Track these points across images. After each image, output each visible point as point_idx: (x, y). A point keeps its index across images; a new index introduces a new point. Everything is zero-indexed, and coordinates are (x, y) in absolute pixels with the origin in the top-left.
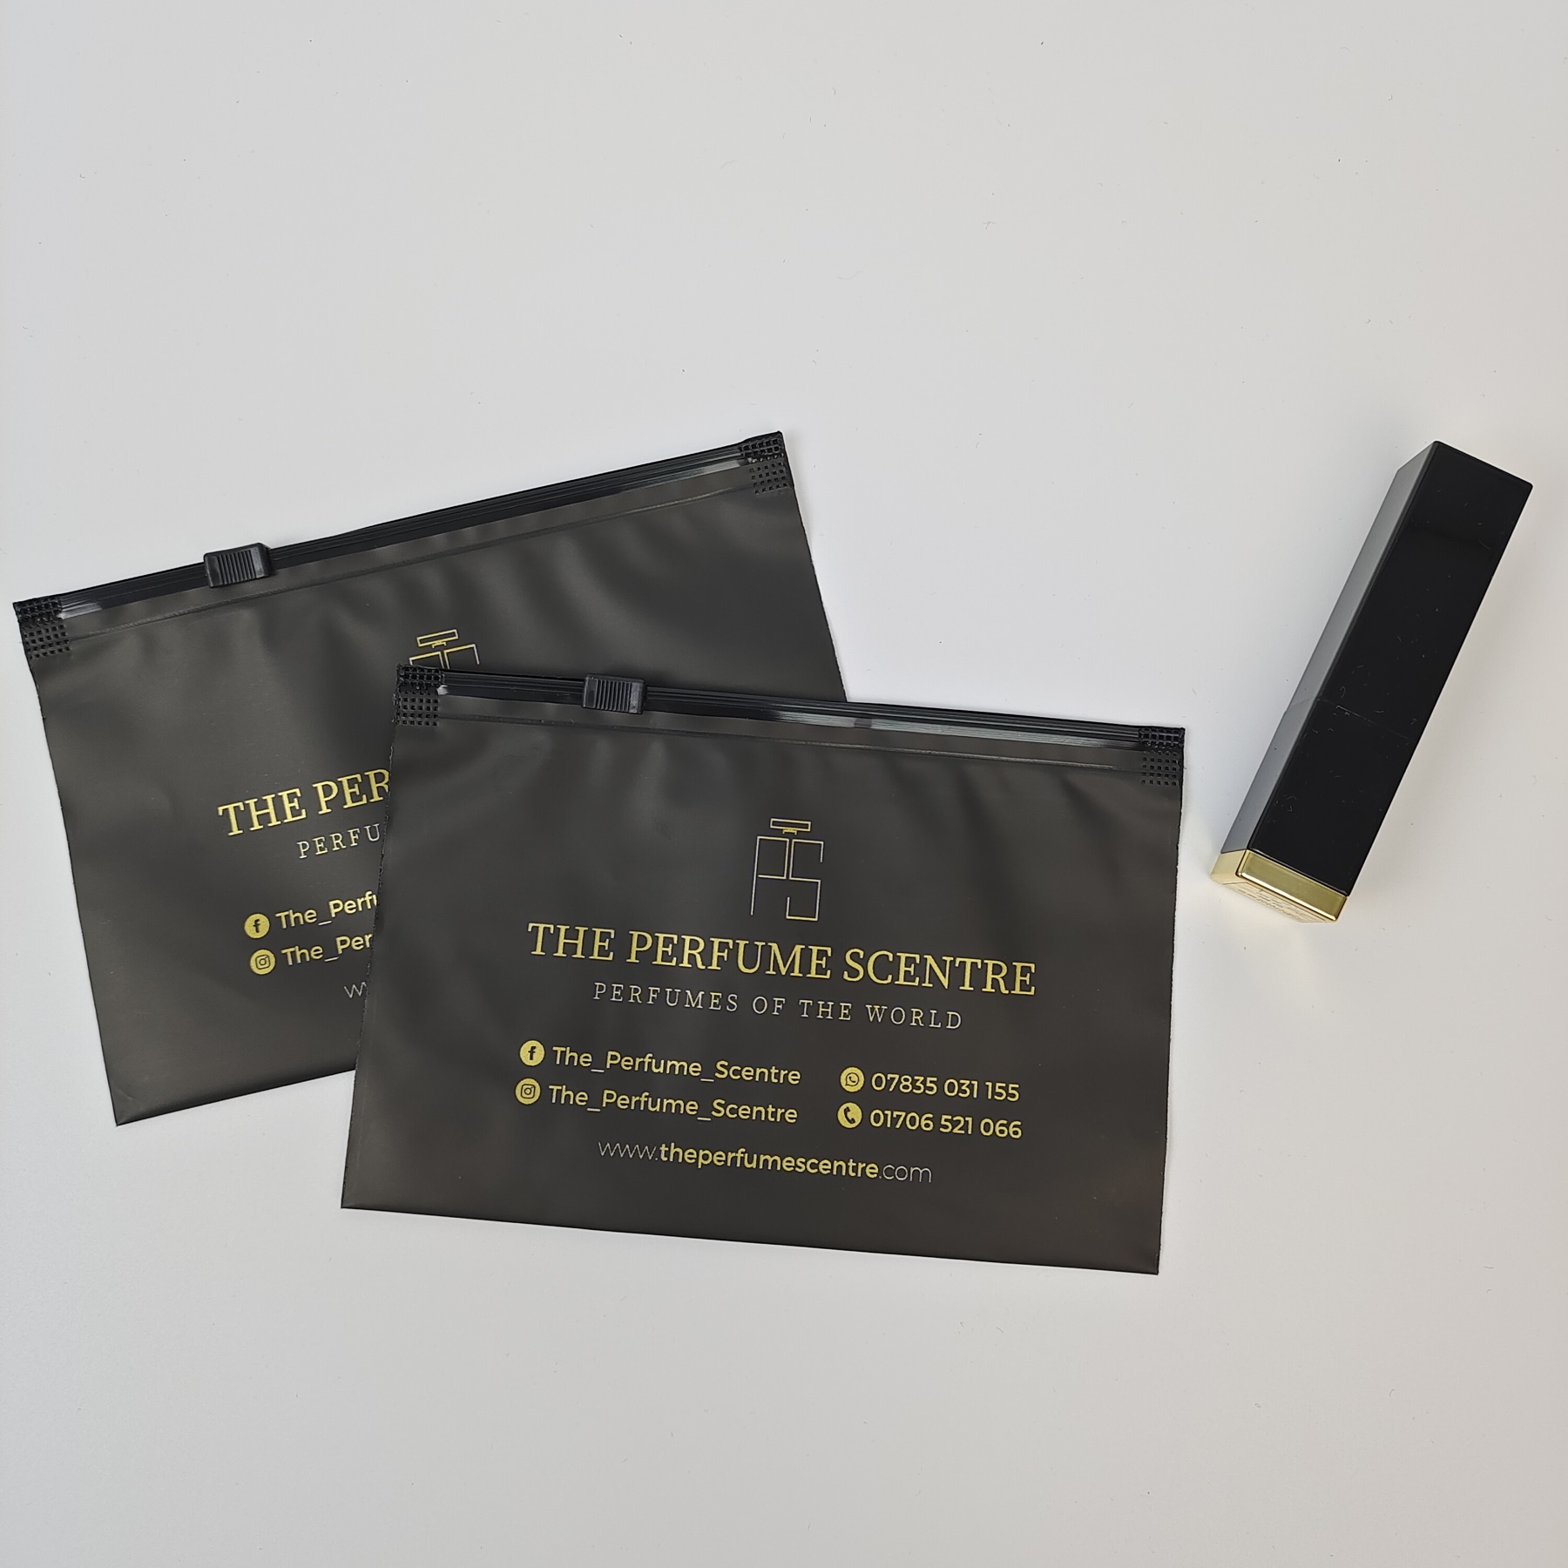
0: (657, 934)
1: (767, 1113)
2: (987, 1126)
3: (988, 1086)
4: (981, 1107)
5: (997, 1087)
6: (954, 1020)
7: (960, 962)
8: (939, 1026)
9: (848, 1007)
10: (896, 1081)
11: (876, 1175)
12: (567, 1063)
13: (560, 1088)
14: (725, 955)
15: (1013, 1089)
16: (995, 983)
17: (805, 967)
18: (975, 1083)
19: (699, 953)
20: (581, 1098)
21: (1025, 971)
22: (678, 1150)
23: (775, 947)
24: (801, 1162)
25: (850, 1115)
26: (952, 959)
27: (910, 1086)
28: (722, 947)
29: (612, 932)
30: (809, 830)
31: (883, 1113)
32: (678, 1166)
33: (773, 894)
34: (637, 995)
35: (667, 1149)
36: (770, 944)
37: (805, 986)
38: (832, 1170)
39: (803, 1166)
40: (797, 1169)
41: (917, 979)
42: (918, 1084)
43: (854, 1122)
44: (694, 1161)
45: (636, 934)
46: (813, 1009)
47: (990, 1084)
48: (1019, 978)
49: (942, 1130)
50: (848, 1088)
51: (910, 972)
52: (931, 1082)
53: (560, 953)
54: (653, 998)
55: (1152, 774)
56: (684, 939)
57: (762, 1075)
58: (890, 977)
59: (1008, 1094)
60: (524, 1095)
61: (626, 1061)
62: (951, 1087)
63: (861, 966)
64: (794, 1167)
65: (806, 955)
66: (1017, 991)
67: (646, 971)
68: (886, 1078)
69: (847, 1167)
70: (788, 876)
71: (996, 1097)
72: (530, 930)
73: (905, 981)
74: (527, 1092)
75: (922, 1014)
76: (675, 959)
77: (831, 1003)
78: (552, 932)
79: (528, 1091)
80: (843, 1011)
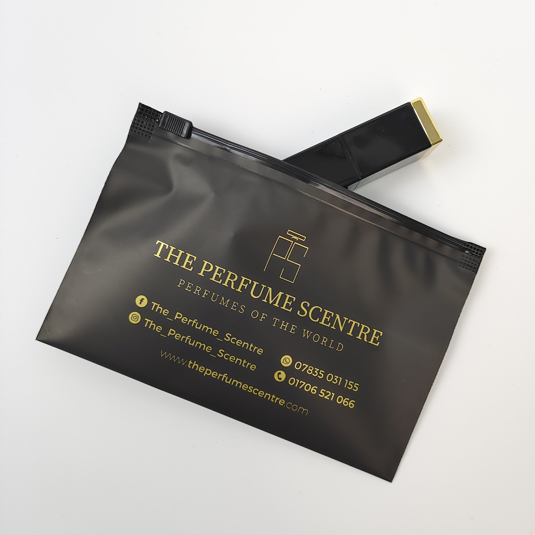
2: (340, 400)
3: (346, 381)
6: (341, 347)
11: (283, 405)
14: (246, 286)
16: (363, 335)
17: (281, 303)
18: (341, 378)
19: (233, 281)
21: (377, 334)
22: (197, 365)
23: (270, 289)
24: (251, 388)
27: (312, 372)
31: (296, 380)
33: (277, 264)
35: (192, 363)
36: (268, 287)
37: (278, 312)
40: (248, 391)
42: (316, 372)
43: (281, 379)
44: (203, 372)
46: (279, 324)
47: (347, 381)
48: (374, 336)
49: (319, 395)
53: (168, 260)
54: (205, 295)
59: (353, 387)
60: (133, 319)
64: (247, 389)
65: (283, 298)
66: (371, 342)
70: (286, 259)
71: (348, 387)
72: (157, 244)
76: (221, 280)
79: (135, 318)
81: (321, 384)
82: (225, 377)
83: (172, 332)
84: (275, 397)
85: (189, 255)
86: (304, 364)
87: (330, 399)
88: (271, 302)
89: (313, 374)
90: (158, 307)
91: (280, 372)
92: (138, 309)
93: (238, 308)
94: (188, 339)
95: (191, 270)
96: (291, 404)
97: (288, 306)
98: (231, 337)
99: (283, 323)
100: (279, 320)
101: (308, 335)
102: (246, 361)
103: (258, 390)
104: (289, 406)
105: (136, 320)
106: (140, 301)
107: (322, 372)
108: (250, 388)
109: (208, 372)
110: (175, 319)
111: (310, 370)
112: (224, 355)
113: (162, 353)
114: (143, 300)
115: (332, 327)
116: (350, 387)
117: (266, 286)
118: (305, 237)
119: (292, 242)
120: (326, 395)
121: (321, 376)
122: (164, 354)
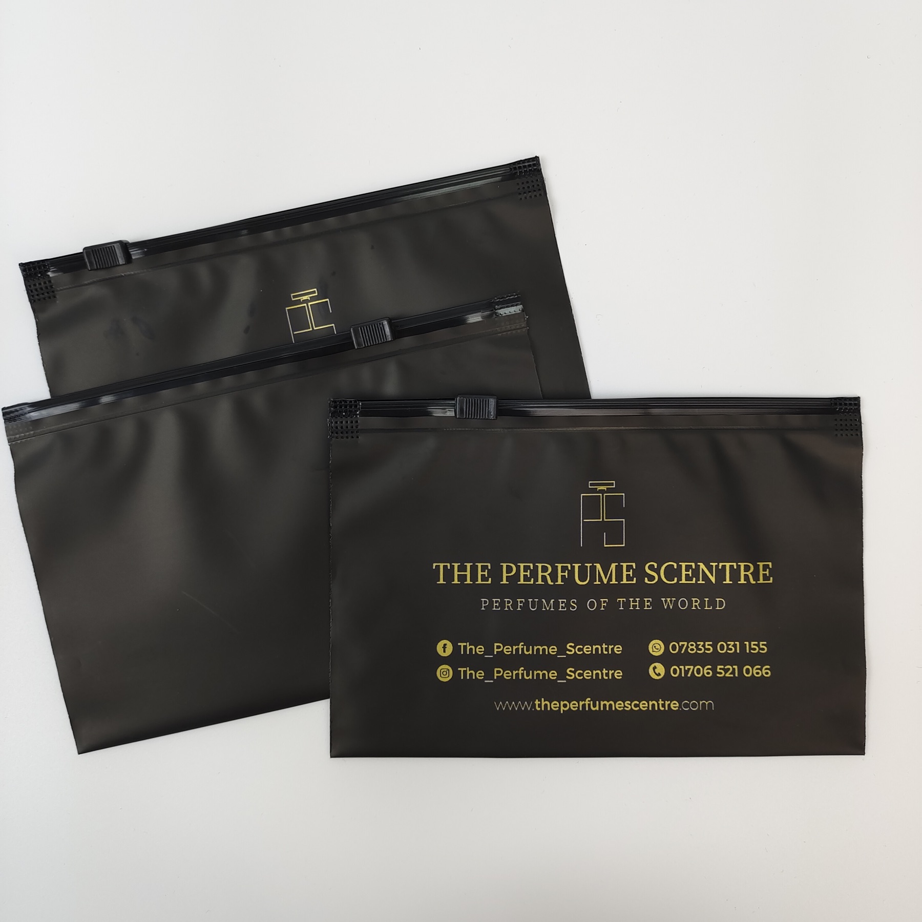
1: (602, 674)
3: (746, 644)
4: (742, 659)
5: (752, 645)
6: (721, 604)
7: (722, 566)
8: (711, 608)
9: (650, 600)
10: (685, 646)
11: (677, 708)
12: (468, 653)
13: (465, 669)
14: (566, 574)
15: (763, 645)
19: (548, 574)
20: (480, 675)
22: (547, 702)
25: (657, 671)
27: (695, 649)
28: (564, 569)
29: (489, 565)
30: (614, 487)
33: (594, 531)
34: (509, 605)
35: (539, 703)
36: (595, 564)
38: (648, 707)
40: (626, 709)
41: (694, 579)
45: (504, 565)
49: (718, 675)
50: (654, 654)
51: (689, 574)
52: (708, 645)
53: (456, 581)
54: (520, 606)
55: (842, 430)
57: (597, 650)
58: (676, 579)
59: (760, 649)
60: (442, 675)
61: (507, 648)
62: (722, 647)
63: (656, 573)
65: (619, 570)
67: (514, 589)
69: (658, 704)
71: (752, 651)
72: (434, 568)
73: (686, 580)
74: (444, 673)
75: (699, 601)
76: (532, 579)
77: (638, 599)
78: (449, 568)
80: (646, 604)
81: (714, 659)
87: (734, 675)
88: (605, 581)
89: (698, 652)
92: (445, 661)
104: (686, 705)
108: (626, 705)
109: (565, 706)
111: (691, 647)
115: (699, 582)
118: (614, 482)
120: (726, 671)
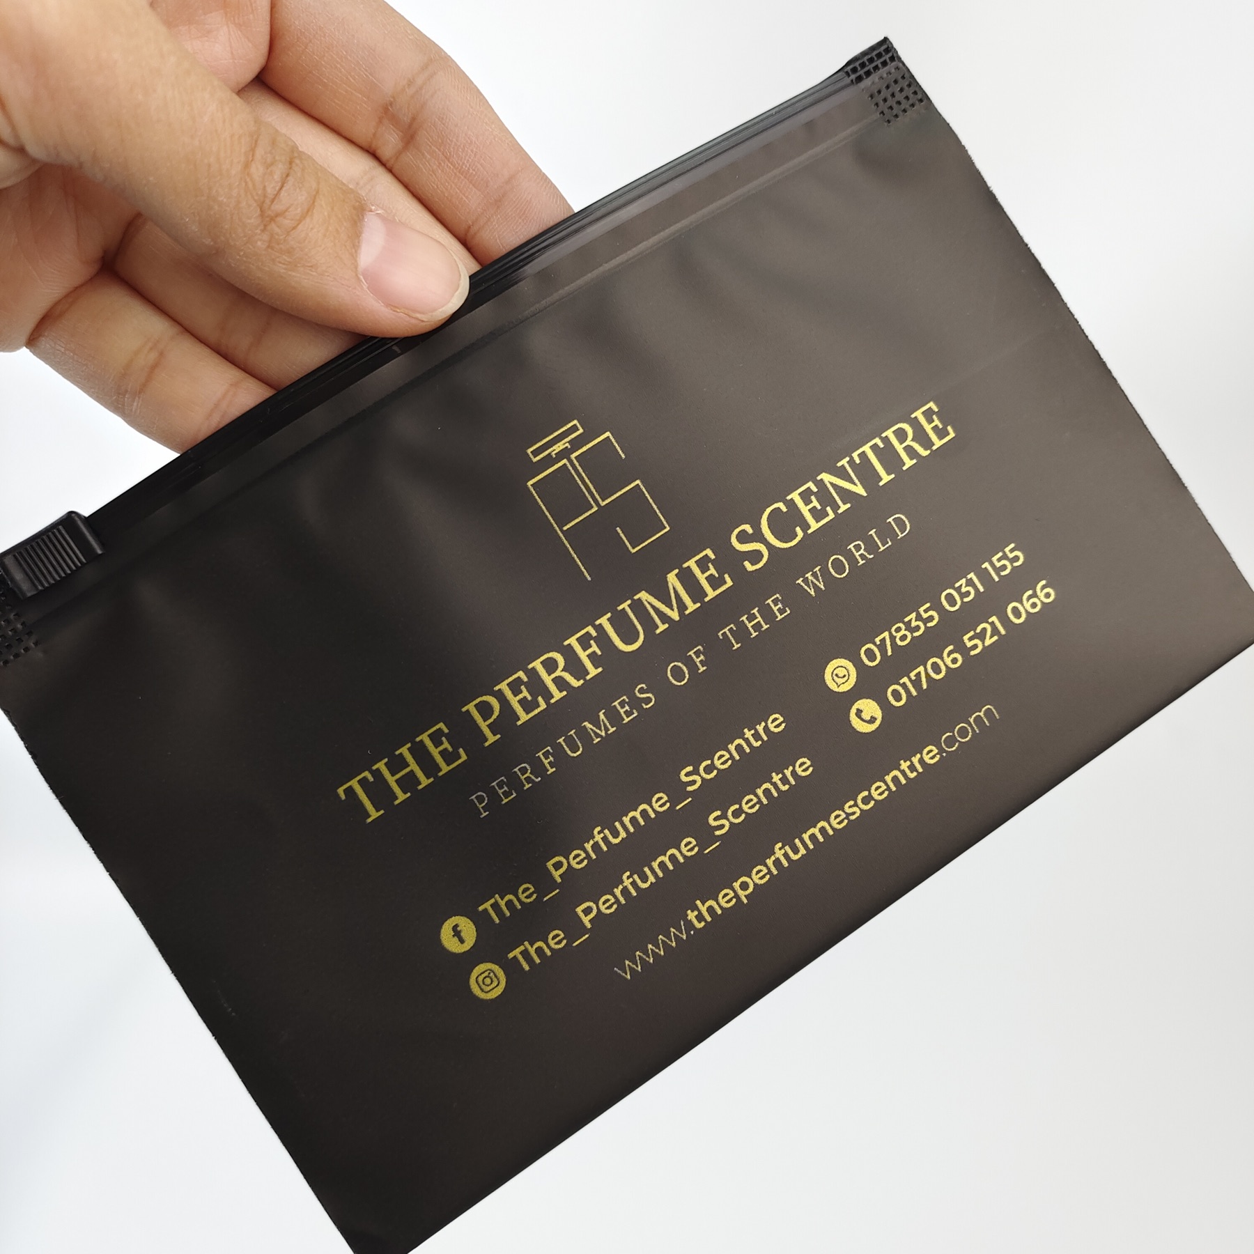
0: (496, 688)
18: (972, 575)
24: (850, 807)
26: (848, 459)
31: (899, 684)
32: (720, 921)
39: (855, 809)
42: (914, 624)
43: (876, 719)
44: (734, 900)
46: (741, 633)
47: (986, 565)
56: (533, 668)
64: (847, 818)
68: (874, 644)
79: (488, 981)
82: (783, 851)
83: (587, 911)
84: (908, 763)
85: (425, 738)
86: (877, 640)
90: (502, 903)
91: (858, 710)
93: (635, 703)
94: (631, 883)
95: (464, 757)
96: (948, 734)
97: (715, 582)
98: (696, 772)
99: (747, 622)
100: (732, 626)
101: (818, 580)
102: (777, 774)
103: (866, 793)
105: (495, 983)
106: (456, 939)
107: (926, 611)
110: (559, 880)
112: (728, 820)
113: (619, 971)
114: (459, 929)
116: (1004, 567)
117: (629, 602)
119: (565, 461)
121: (931, 618)
122: (627, 969)
